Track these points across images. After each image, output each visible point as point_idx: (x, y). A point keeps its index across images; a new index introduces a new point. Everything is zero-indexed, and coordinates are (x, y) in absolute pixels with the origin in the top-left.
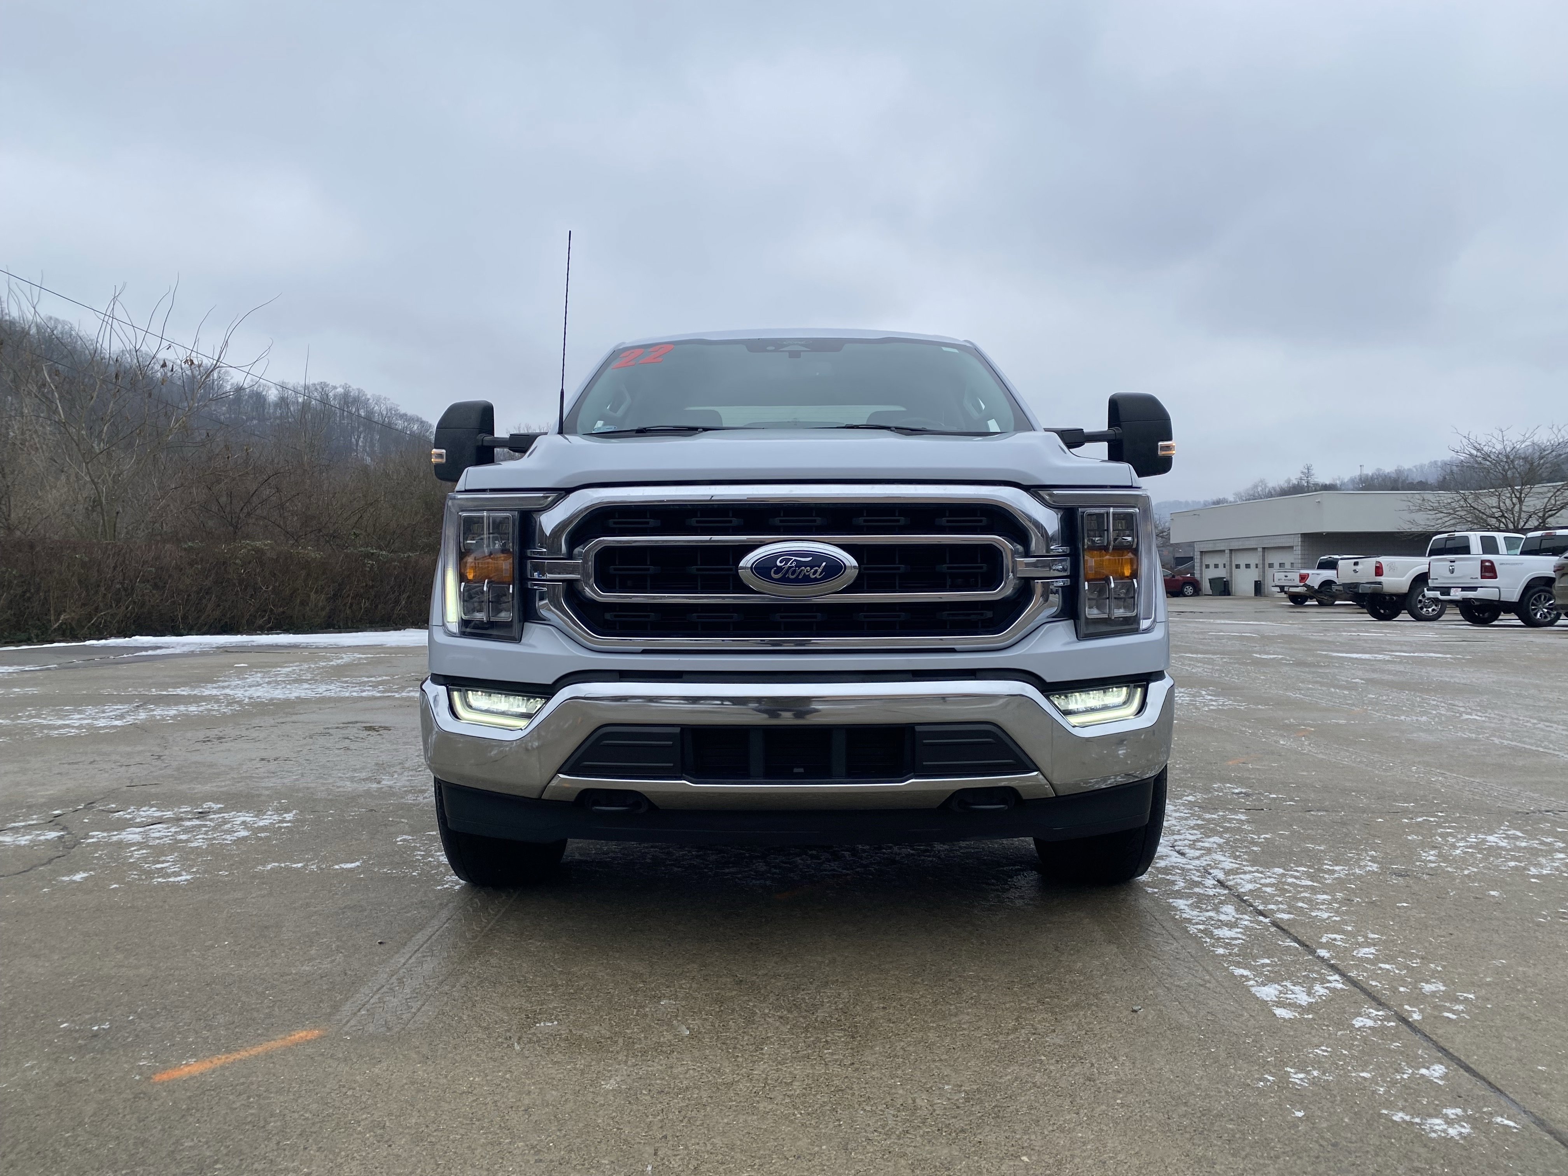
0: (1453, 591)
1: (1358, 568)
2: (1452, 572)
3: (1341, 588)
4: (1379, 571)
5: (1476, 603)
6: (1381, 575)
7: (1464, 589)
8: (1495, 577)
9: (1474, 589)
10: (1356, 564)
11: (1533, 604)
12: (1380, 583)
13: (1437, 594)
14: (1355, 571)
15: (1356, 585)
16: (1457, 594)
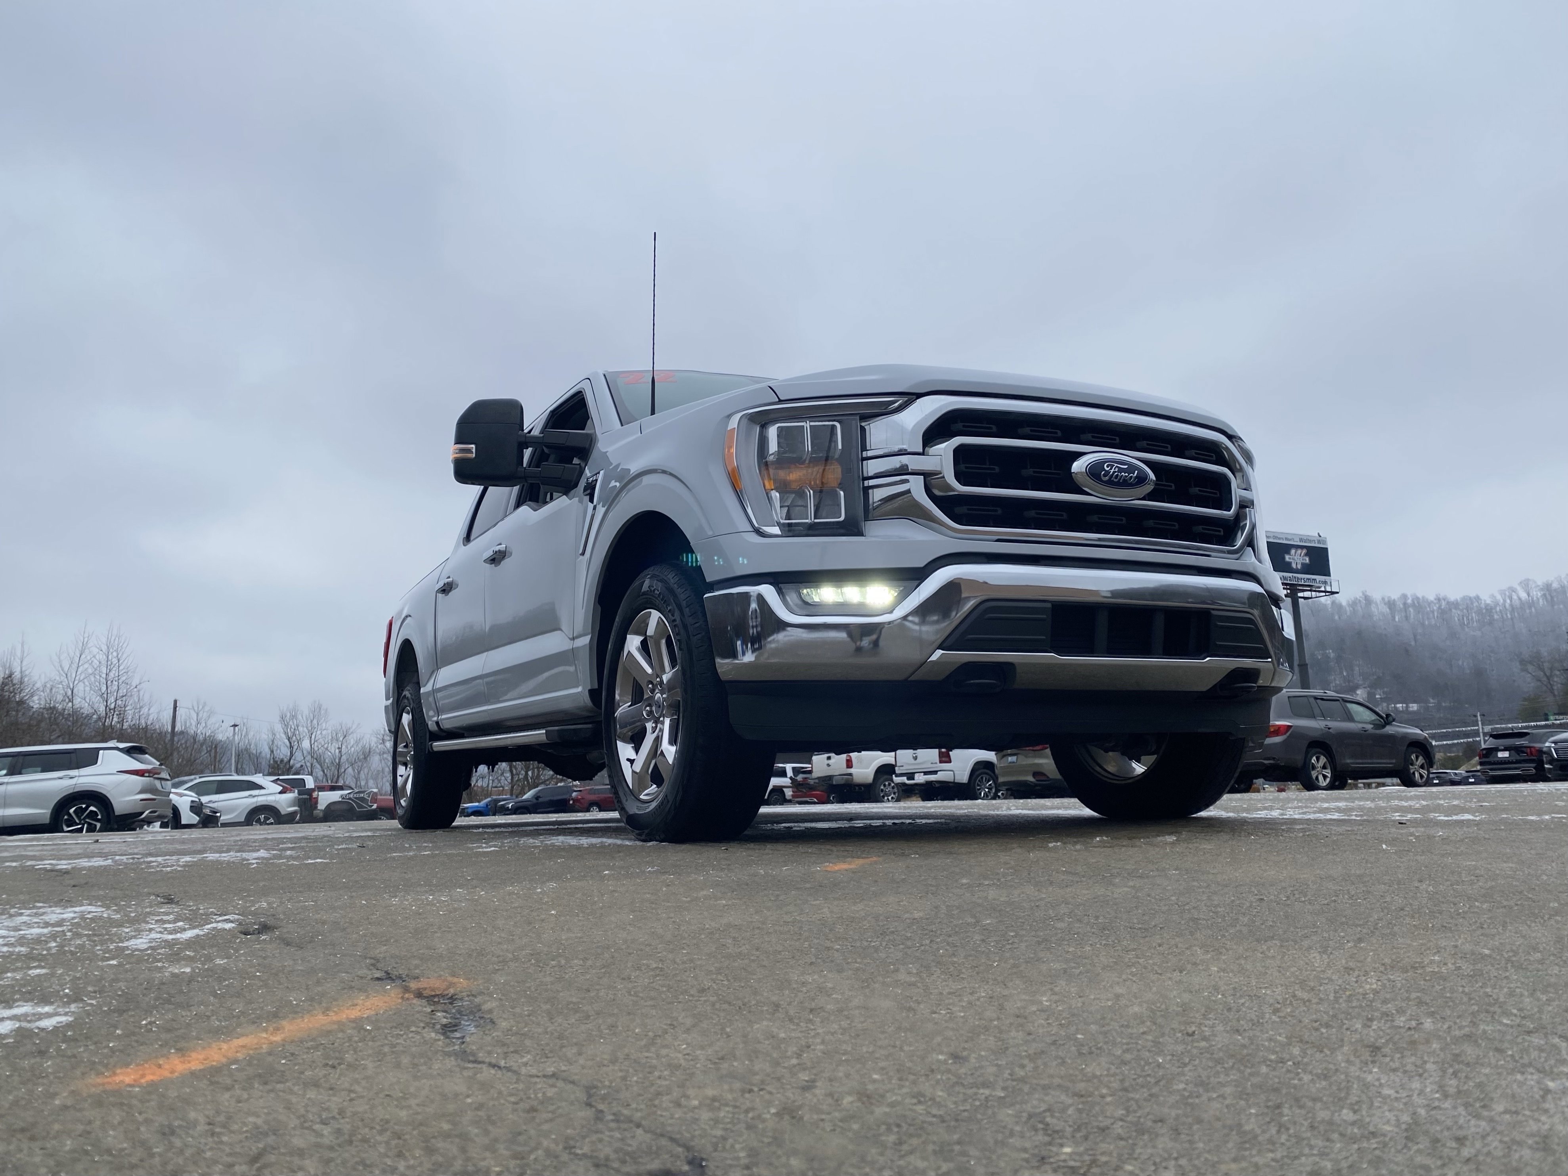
0: (916, 776)
1: (830, 762)
2: (915, 758)
3: (817, 781)
4: (849, 764)
5: (937, 785)
6: (851, 767)
7: (926, 773)
8: (950, 761)
9: (935, 772)
10: (829, 758)
11: (978, 785)
12: (850, 775)
13: (904, 779)
14: (828, 765)
15: (830, 777)
16: (920, 779)
